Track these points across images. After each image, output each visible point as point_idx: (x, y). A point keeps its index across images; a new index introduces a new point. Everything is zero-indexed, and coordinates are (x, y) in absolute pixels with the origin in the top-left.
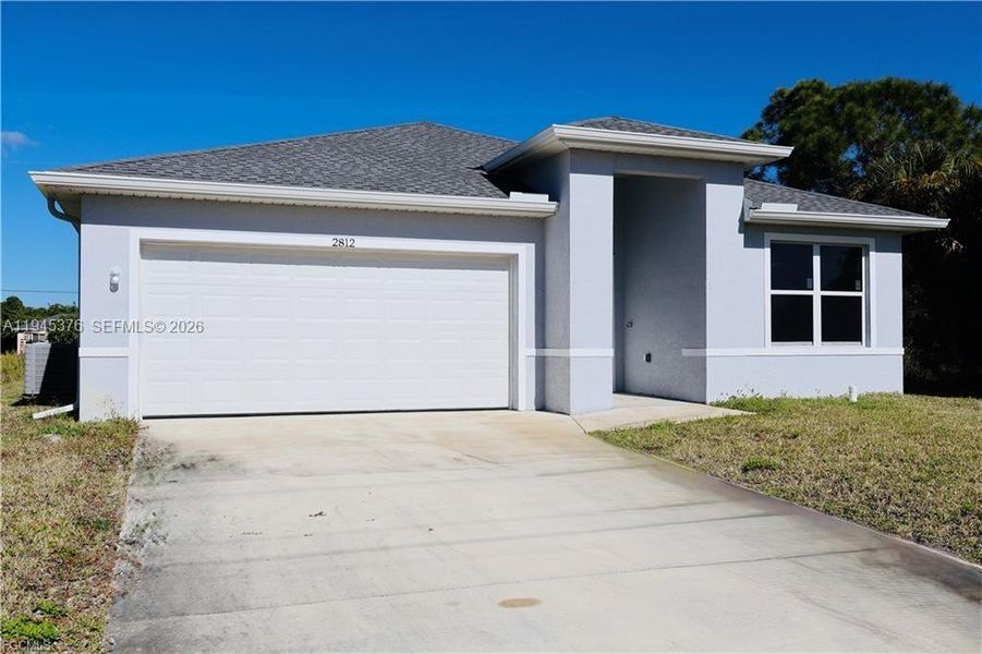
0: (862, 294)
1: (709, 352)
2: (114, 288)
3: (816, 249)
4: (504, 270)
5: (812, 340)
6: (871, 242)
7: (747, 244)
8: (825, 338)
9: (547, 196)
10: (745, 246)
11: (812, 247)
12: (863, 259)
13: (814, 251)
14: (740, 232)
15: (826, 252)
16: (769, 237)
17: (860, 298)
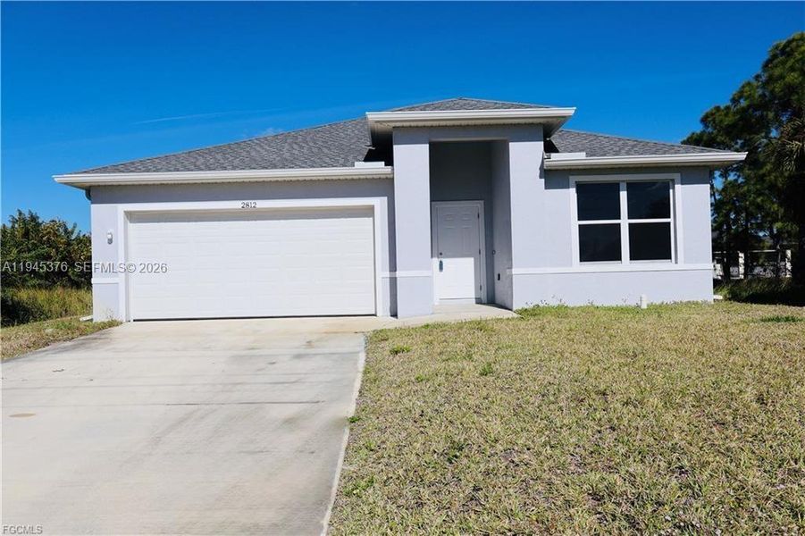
0: (671, 220)
1: (514, 271)
2: (110, 241)
3: (623, 186)
4: (369, 217)
5: (620, 259)
6: (677, 176)
7: (548, 186)
8: (633, 257)
9: (383, 163)
10: (546, 188)
11: (619, 184)
12: (671, 191)
13: (621, 187)
14: (541, 177)
15: (631, 187)
16: (573, 179)
17: (669, 223)
